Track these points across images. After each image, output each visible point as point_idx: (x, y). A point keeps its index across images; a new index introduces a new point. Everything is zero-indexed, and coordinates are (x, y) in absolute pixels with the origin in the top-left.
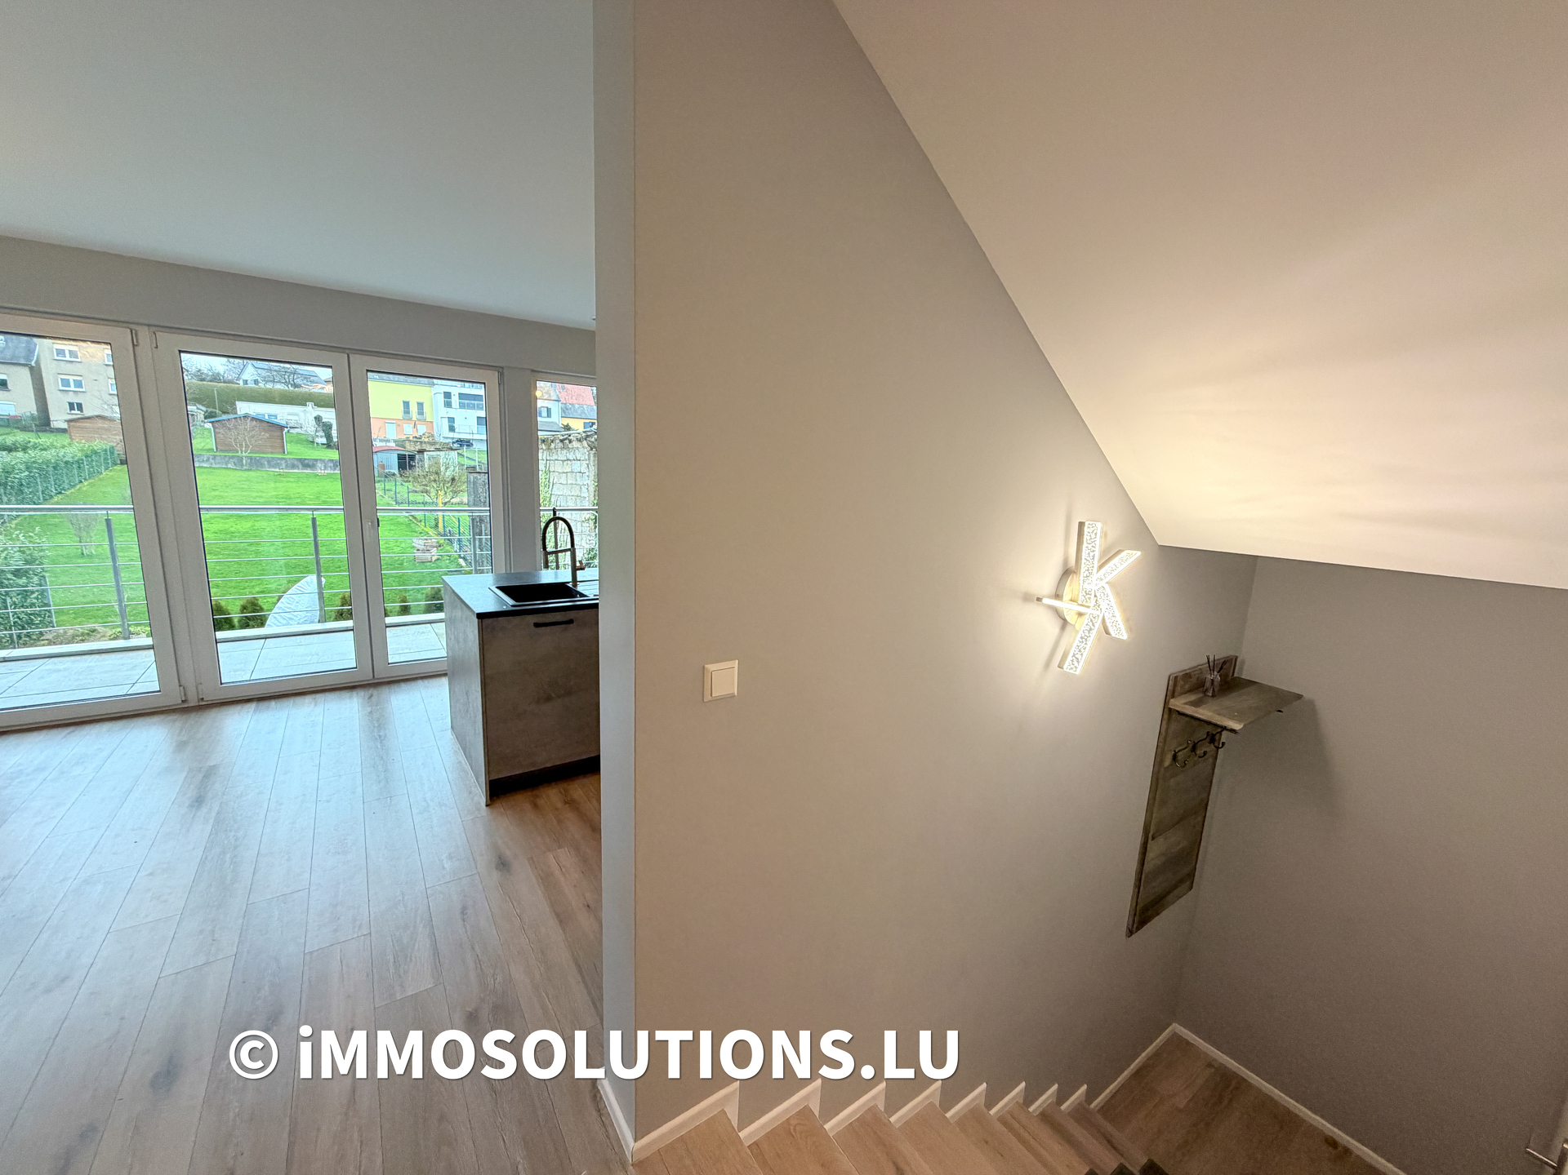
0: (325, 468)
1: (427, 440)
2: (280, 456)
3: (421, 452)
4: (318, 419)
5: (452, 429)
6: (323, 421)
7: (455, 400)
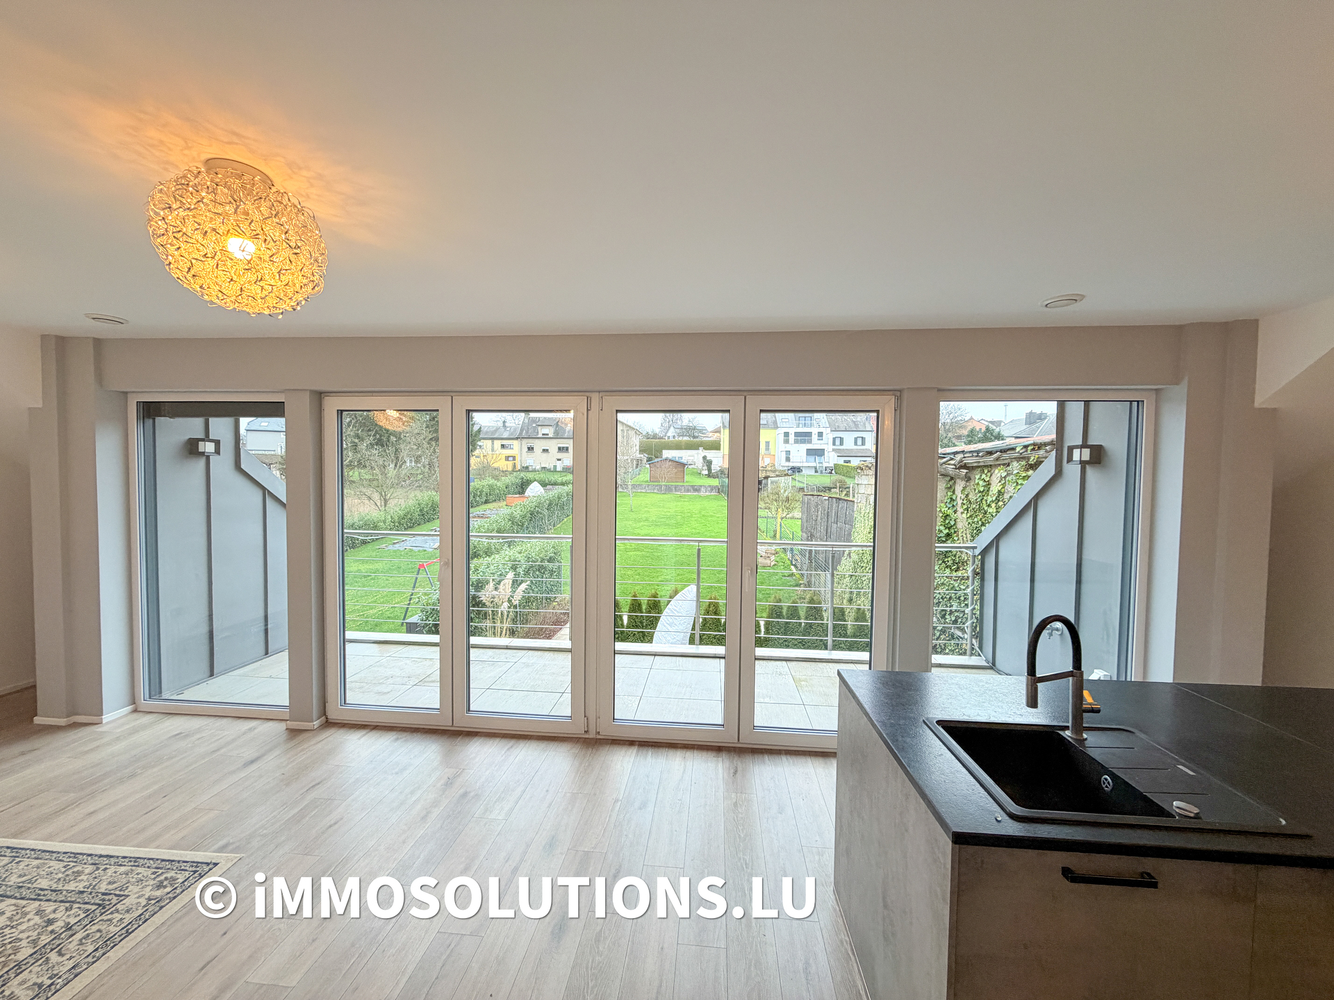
0: (706, 492)
1: (770, 469)
2: (682, 484)
3: (766, 478)
4: (704, 458)
5: (788, 459)
6: (708, 459)
7: (792, 437)
